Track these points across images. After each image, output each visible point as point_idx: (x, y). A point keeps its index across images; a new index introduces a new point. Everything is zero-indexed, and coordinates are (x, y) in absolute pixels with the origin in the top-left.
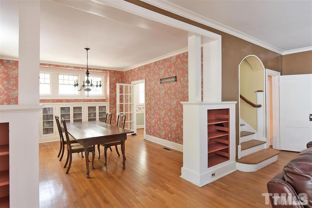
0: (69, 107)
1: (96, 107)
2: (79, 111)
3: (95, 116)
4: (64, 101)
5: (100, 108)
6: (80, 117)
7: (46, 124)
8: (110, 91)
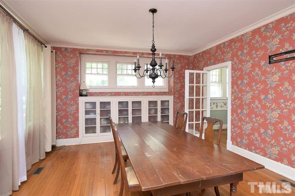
0: (128, 102)
1: (157, 101)
2: (138, 107)
3: (156, 112)
4: (122, 94)
5: (163, 102)
6: (139, 113)
7: (103, 120)
8: (174, 82)
